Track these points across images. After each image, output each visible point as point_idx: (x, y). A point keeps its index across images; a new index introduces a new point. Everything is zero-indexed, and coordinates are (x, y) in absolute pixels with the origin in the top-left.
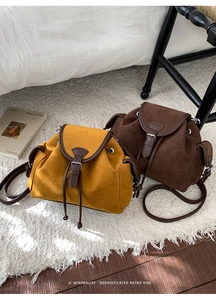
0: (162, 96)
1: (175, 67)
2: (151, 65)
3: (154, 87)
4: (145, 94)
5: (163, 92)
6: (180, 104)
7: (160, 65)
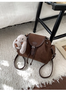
0: (40, 31)
1: (44, 22)
2: (36, 21)
3: (37, 29)
4: (35, 31)
5: (40, 30)
6: (46, 34)
7: (38, 21)
